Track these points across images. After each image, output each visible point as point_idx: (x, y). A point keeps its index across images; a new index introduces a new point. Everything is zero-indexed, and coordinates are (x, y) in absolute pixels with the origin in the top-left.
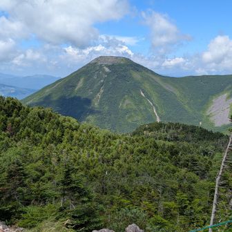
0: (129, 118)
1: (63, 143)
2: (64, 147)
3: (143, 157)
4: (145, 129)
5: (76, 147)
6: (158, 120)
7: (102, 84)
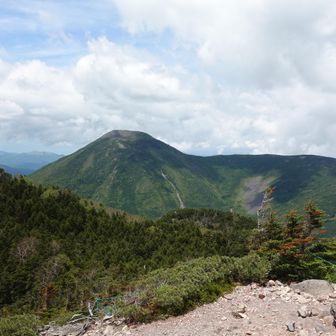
0: (147, 204)
1: (87, 232)
2: (88, 237)
3: (186, 248)
4: (174, 217)
5: (102, 236)
6: (182, 207)
7: (116, 163)
